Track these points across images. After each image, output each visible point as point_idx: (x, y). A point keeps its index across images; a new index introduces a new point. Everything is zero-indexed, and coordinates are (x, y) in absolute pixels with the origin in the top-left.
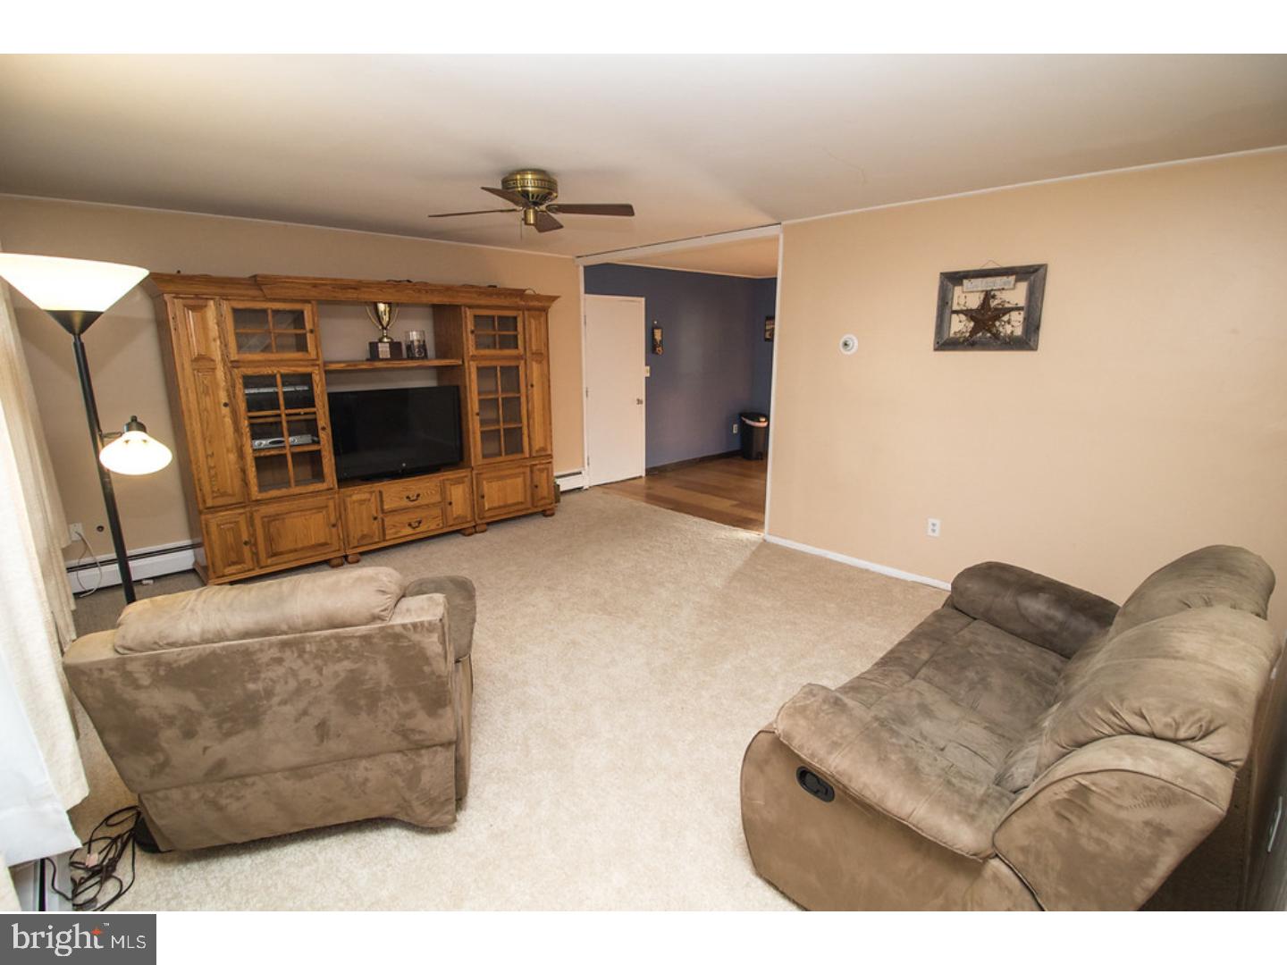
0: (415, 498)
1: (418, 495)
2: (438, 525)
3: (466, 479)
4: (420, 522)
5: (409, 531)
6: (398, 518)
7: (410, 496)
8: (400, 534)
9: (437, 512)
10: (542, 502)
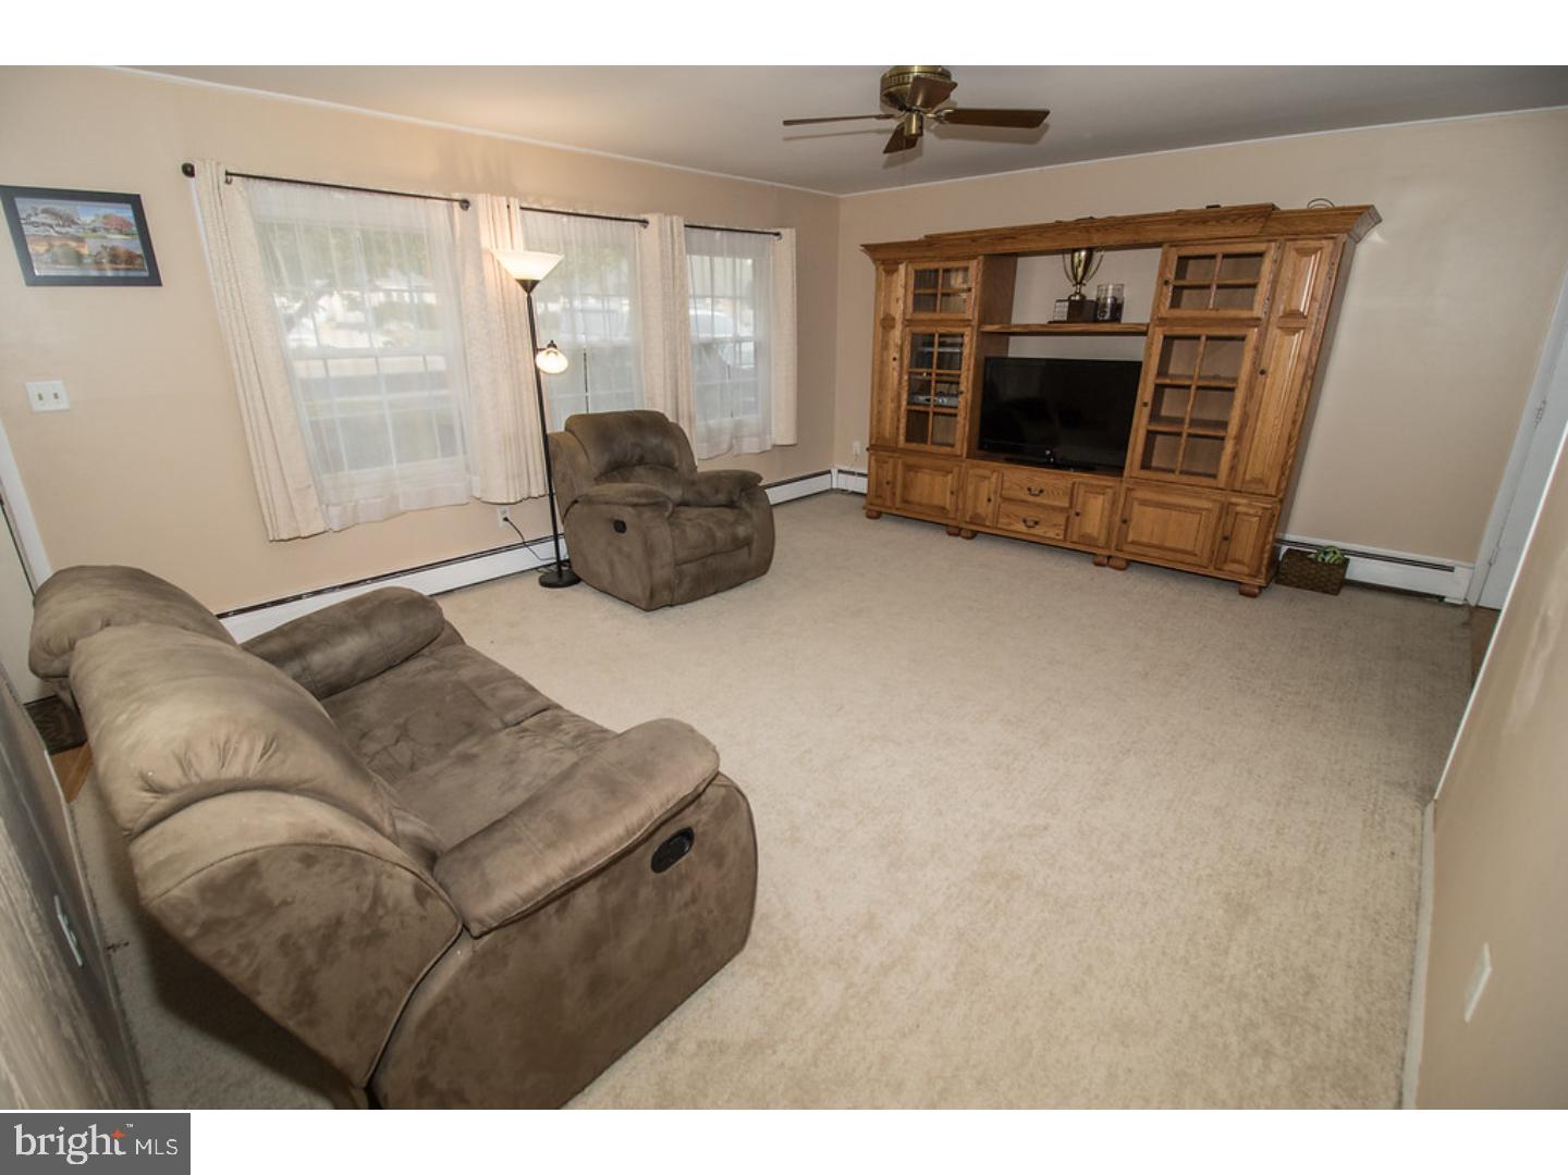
0: (1037, 492)
1: (1041, 491)
2: (1058, 535)
3: (1110, 491)
4: (1036, 523)
5: (1021, 527)
6: (1012, 508)
7: (1033, 489)
8: (1012, 528)
9: (1061, 519)
10: (1235, 567)
